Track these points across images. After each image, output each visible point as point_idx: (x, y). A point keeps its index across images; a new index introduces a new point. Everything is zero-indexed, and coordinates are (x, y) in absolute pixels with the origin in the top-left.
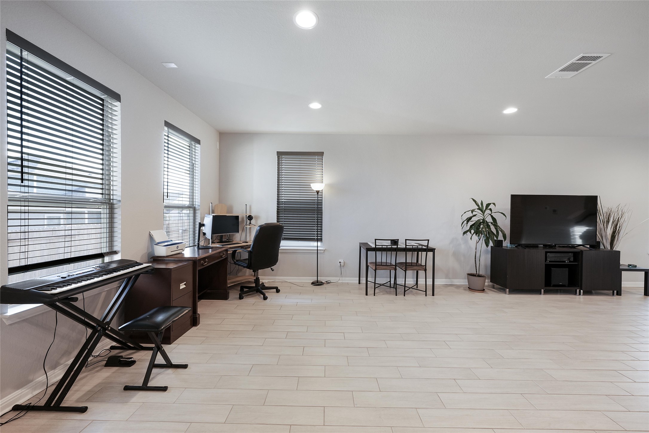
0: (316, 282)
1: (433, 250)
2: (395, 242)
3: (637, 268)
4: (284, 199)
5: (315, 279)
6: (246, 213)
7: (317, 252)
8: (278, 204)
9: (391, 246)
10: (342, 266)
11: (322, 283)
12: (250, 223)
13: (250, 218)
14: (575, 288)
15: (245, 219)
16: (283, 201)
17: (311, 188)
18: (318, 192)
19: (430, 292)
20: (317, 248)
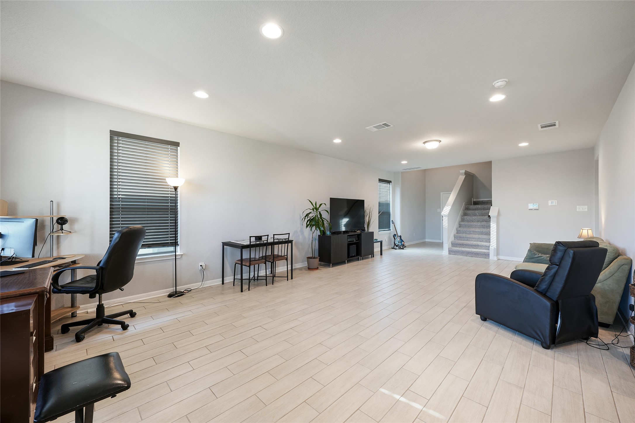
0: (175, 293)
1: (291, 242)
2: (259, 238)
3: (378, 241)
4: (122, 195)
5: (172, 290)
6: (53, 214)
7: (175, 258)
8: (111, 201)
9: (255, 243)
10: (203, 269)
11: (182, 292)
12: (62, 229)
13: (62, 221)
14: (358, 257)
15: (48, 223)
16: (120, 198)
17: (166, 182)
18: (176, 188)
19: (290, 277)
20: (175, 254)
